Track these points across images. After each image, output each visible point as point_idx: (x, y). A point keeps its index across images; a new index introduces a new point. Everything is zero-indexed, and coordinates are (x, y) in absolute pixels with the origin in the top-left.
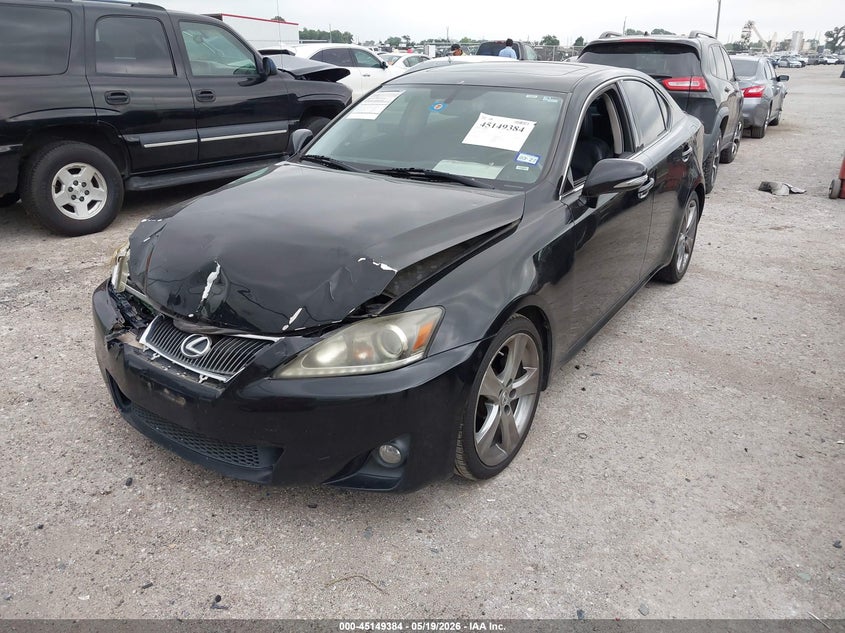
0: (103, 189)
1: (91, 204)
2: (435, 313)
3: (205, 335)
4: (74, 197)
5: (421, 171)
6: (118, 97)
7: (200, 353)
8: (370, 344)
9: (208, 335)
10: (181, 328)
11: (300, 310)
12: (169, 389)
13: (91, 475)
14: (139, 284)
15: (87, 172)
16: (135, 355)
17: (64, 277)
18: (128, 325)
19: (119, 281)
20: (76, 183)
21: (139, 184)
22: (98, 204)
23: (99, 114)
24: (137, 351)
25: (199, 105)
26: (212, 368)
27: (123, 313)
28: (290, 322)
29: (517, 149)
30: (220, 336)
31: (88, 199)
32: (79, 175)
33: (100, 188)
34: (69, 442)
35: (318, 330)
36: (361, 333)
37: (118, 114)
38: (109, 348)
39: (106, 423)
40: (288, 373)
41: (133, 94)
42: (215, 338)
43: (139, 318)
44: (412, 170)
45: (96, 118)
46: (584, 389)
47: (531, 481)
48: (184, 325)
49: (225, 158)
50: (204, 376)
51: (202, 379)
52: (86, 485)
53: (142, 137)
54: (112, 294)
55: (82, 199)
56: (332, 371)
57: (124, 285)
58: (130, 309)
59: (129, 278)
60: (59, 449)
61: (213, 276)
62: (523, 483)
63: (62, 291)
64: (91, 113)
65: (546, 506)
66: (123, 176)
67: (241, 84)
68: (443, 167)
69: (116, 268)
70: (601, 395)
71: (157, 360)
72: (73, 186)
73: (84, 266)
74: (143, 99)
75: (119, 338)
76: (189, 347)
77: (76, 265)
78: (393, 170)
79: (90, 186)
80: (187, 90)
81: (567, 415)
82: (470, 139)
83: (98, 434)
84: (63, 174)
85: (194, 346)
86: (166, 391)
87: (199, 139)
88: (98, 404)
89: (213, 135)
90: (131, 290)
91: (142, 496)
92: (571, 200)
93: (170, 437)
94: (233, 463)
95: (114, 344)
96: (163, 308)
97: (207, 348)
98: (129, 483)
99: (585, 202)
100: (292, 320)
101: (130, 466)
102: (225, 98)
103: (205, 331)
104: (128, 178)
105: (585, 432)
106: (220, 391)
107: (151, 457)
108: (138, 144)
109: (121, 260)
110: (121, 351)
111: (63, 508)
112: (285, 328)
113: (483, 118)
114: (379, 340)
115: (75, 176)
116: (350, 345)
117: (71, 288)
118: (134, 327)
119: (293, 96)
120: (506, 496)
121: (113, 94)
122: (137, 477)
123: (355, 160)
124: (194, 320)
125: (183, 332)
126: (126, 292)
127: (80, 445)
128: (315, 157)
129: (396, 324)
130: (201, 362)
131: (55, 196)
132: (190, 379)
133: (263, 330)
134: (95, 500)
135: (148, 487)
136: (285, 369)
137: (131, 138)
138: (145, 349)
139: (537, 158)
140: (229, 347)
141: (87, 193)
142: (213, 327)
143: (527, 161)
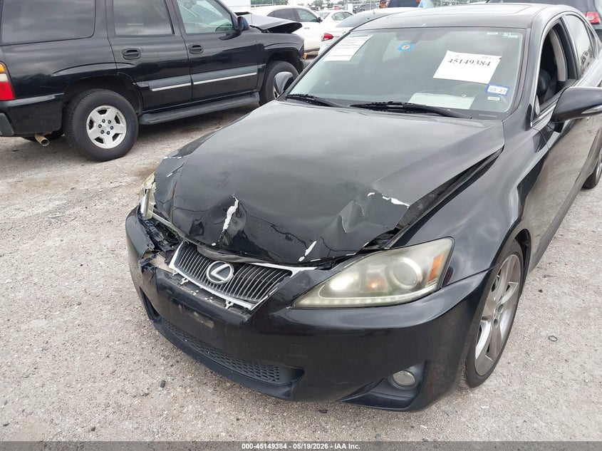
0: (123, 124)
1: (115, 136)
2: (446, 244)
3: (227, 263)
4: (102, 132)
5: (400, 104)
6: (132, 53)
7: (224, 280)
8: (383, 275)
9: (230, 263)
10: (205, 255)
11: (315, 243)
12: (198, 313)
13: (131, 376)
14: (164, 213)
15: (112, 112)
16: (166, 279)
17: (99, 195)
18: (157, 248)
19: (146, 210)
20: (104, 121)
21: (149, 119)
22: (120, 136)
23: (118, 68)
24: (167, 274)
25: (192, 56)
26: (236, 294)
27: (151, 238)
28: (306, 254)
29: (487, 81)
30: (242, 264)
31: (112, 133)
32: (105, 115)
33: (121, 124)
34: (111, 344)
35: (331, 261)
36: (375, 266)
37: (133, 66)
38: (143, 271)
39: (139, 325)
40: (306, 301)
41: (143, 50)
42: (237, 266)
43: (166, 242)
44: (391, 103)
45: (117, 70)
46: (541, 291)
47: (516, 387)
48: (208, 252)
49: (213, 96)
50: (230, 303)
51: (228, 305)
52: (129, 387)
53: (151, 83)
54: (141, 221)
55: (108, 133)
56: (347, 301)
57: (151, 214)
58: (157, 235)
59: (155, 206)
60: (103, 350)
61: (232, 210)
62: (510, 389)
63: (97, 207)
64: (113, 67)
65: (538, 413)
66: (137, 114)
67: (221, 39)
68: (418, 99)
69: (144, 199)
70: (558, 297)
71: (185, 284)
72: (102, 124)
73: (112, 185)
74: (150, 53)
75: (151, 262)
76: (214, 273)
77: (107, 185)
78: (373, 104)
79: (114, 122)
80: (183, 45)
81: (533, 317)
82: (440, 74)
83: (134, 337)
84: (94, 115)
85: (219, 273)
86: (195, 314)
87: (192, 83)
88: (131, 307)
89: (203, 79)
90: (157, 217)
91: (175, 398)
92: (540, 126)
93: (198, 350)
94: (256, 377)
95: (147, 267)
96: (187, 236)
97: (231, 275)
98: (163, 385)
99: (553, 127)
100: (308, 252)
101: (163, 368)
102: (210, 50)
103: (228, 259)
104: (141, 115)
105: (554, 334)
106: (246, 317)
107: (178, 358)
108: (148, 89)
109: (147, 192)
110: (154, 275)
111: (110, 410)
112: (301, 259)
113: (450, 55)
114: (391, 273)
115: (103, 115)
116: (363, 276)
117: (104, 204)
118: (161, 251)
119: (261, 46)
120: (497, 403)
121: (128, 52)
122: (169, 379)
123: (335, 96)
124: (216, 248)
125: (207, 258)
126: (153, 219)
127: (120, 347)
128: (300, 95)
129: (408, 256)
130: (225, 287)
131: (89, 132)
132: (217, 304)
133: (279, 260)
134: (136, 401)
135: (179, 389)
136: (303, 298)
137: (142, 84)
138: (174, 273)
139: (507, 89)
140: (250, 275)
141: (112, 128)
142: (234, 256)
143: (497, 92)
